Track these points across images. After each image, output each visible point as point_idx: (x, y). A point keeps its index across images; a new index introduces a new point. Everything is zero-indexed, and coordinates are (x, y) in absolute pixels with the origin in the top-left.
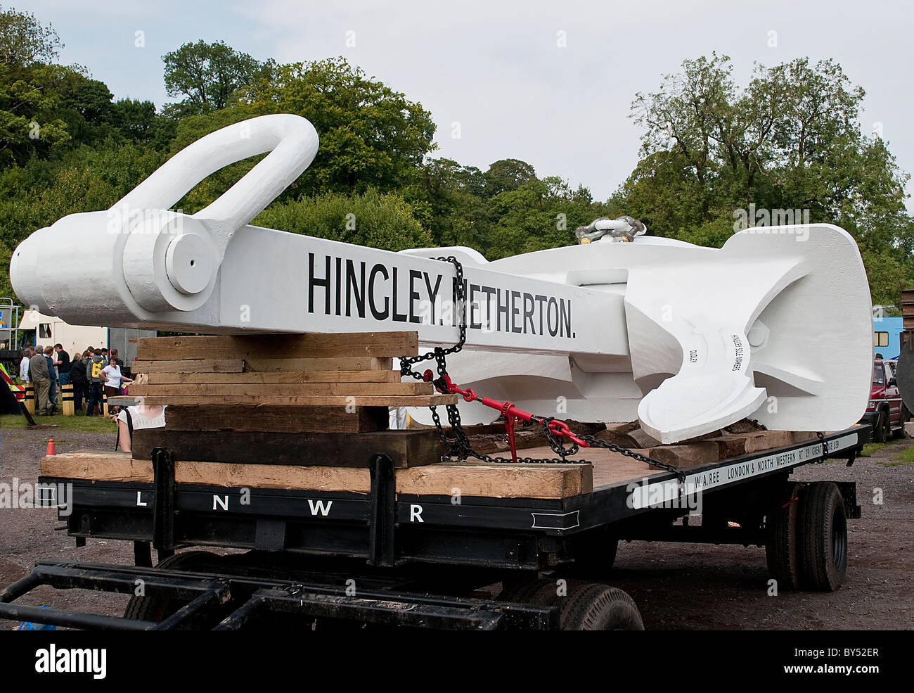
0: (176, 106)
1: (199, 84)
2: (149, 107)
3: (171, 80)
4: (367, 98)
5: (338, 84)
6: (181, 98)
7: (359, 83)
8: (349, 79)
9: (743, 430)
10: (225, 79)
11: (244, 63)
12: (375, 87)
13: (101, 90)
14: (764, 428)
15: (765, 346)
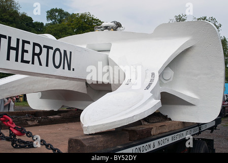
0: (49, 24)
1: (55, 19)
2: (42, 24)
3: (48, 17)
4: (95, 23)
5: (88, 19)
6: (50, 22)
7: (93, 19)
8: (90, 18)
9: (157, 121)
10: (61, 18)
11: (67, 14)
12: (97, 20)
13: (30, 19)
14: (170, 119)
15: (171, 80)
